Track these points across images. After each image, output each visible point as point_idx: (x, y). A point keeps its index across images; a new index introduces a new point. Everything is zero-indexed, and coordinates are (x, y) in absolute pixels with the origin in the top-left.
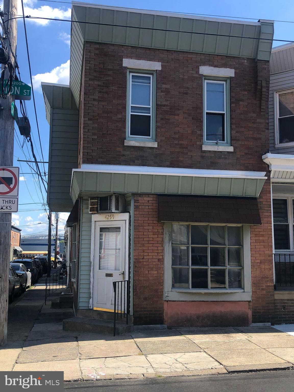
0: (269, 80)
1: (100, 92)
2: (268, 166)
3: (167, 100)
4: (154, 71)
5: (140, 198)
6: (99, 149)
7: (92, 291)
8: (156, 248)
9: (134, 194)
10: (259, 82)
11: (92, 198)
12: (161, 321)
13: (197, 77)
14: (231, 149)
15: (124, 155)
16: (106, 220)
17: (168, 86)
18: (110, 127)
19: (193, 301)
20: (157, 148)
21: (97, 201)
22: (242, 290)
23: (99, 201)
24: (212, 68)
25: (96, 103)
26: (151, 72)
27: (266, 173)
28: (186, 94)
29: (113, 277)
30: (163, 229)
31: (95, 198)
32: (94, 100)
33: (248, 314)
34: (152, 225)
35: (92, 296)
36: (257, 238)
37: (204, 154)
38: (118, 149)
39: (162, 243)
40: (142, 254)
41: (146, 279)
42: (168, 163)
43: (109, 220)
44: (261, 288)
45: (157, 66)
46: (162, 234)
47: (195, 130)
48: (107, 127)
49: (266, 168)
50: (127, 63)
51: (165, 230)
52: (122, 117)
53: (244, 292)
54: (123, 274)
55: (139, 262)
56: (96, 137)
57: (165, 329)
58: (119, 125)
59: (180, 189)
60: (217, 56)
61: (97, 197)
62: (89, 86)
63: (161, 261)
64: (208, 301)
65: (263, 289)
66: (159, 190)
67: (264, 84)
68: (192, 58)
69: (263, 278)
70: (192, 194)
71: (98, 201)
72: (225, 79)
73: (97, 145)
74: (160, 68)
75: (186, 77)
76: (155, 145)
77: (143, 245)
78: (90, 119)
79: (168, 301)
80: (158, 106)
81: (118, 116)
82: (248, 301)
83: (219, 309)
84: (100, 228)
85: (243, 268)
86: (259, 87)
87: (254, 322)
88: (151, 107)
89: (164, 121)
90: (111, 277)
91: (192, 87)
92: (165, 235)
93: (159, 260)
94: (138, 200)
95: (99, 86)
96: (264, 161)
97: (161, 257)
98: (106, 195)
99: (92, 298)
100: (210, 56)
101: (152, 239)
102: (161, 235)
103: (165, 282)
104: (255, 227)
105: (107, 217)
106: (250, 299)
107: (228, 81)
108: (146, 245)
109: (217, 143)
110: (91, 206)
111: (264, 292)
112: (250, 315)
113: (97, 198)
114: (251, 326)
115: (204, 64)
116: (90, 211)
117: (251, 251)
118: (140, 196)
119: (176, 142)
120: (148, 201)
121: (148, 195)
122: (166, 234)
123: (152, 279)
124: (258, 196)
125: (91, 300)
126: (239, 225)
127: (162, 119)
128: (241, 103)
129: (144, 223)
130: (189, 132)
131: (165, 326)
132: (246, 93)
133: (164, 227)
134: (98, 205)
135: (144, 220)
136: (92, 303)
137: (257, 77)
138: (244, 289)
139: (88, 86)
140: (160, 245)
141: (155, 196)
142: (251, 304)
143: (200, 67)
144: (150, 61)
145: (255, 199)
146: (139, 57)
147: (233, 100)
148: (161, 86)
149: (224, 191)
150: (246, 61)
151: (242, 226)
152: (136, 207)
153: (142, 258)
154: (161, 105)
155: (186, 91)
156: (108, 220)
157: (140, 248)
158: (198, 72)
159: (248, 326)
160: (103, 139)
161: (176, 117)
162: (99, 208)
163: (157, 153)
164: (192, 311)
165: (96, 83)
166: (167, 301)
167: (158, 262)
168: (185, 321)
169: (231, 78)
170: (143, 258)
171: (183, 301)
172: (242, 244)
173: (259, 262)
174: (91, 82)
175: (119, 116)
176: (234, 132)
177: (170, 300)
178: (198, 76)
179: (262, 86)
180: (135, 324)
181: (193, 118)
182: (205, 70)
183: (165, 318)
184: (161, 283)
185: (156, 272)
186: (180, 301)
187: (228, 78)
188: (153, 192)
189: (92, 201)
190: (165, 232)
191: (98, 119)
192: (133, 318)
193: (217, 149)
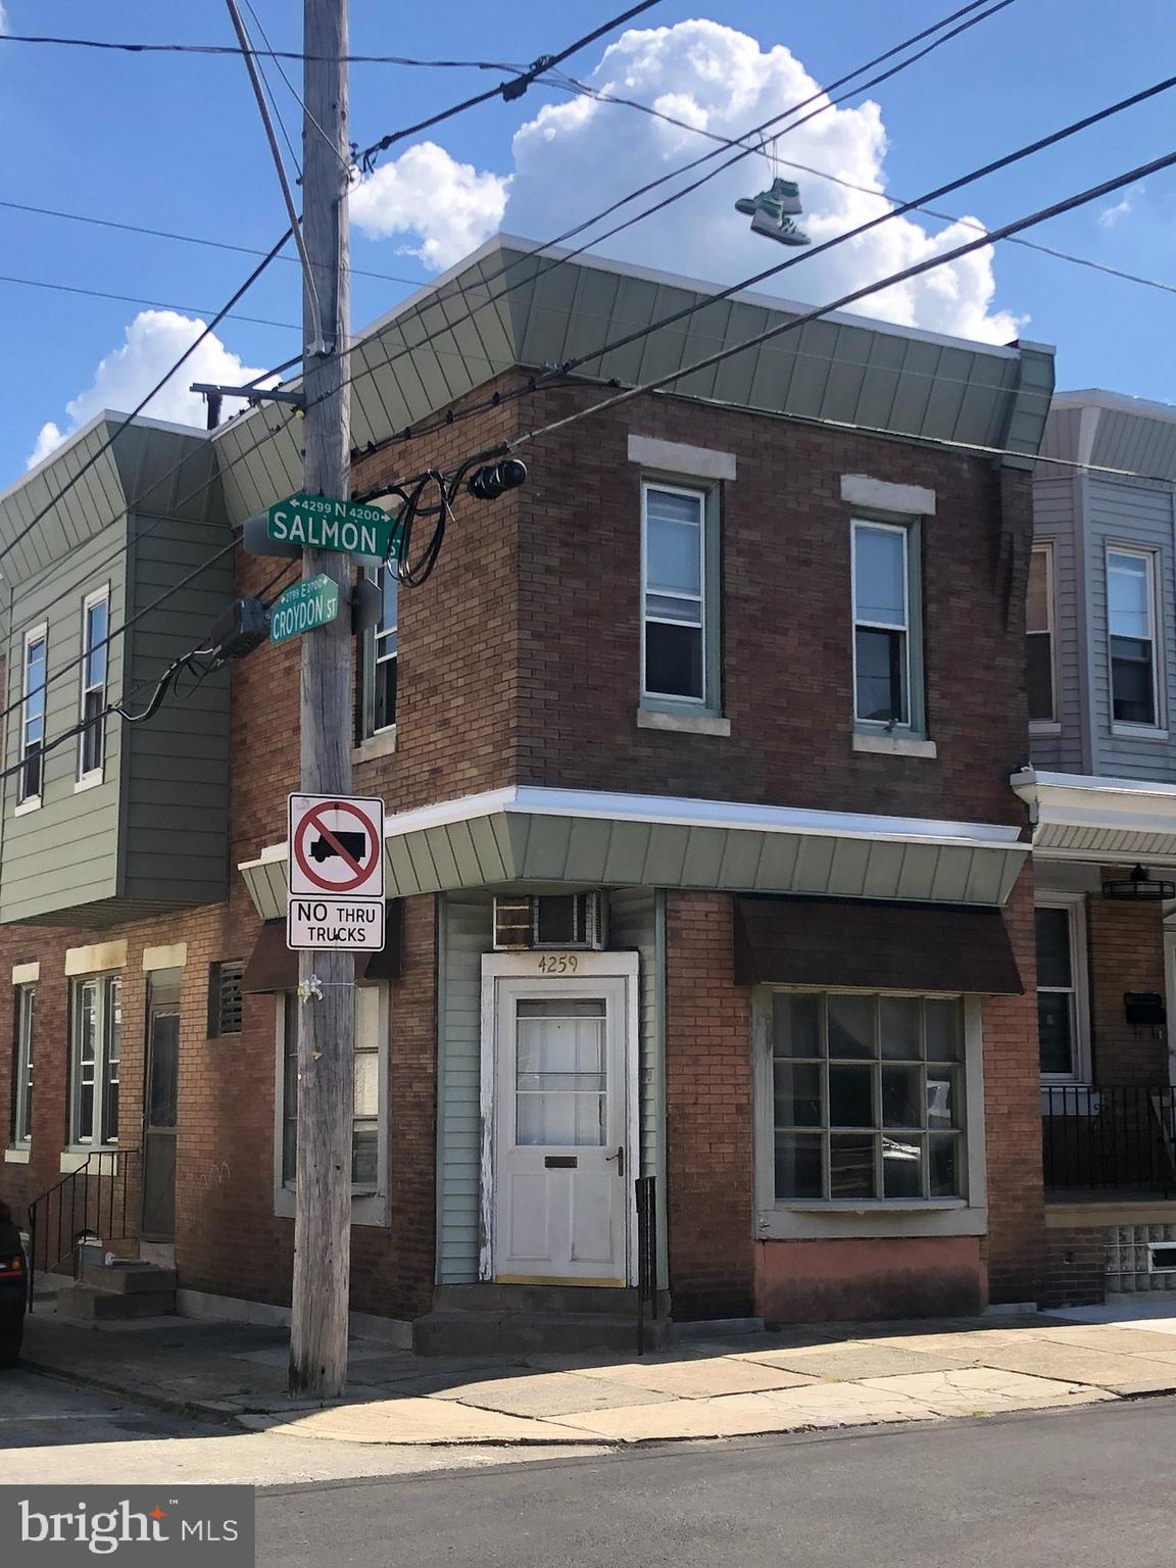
0: (1032, 532)
1: (565, 544)
2: (1027, 806)
3: (755, 583)
4: (714, 480)
5: (682, 905)
6: (565, 737)
7: (487, 1220)
8: (729, 1071)
9: (665, 892)
10: (1005, 538)
11: (505, 898)
12: (747, 1308)
13: (836, 510)
14: (929, 750)
15: (635, 760)
16: (546, 974)
17: (755, 536)
18: (595, 664)
19: (833, 1239)
20: (727, 738)
21: (527, 907)
22: (963, 1203)
23: (536, 911)
24: (875, 482)
25: (553, 581)
26: (702, 484)
27: (1020, 828)
28: (806, 562)
29: (575, 1167)
30: (749, 1007)
31: (519, 898)
32: (548, 570)
33: (978, 1277)
34: (717, 993)
35: (488, 1237)
36: (999, 1038)
37: (858, 765)
38: (620, 739)
39: (747, 1053)
40: (691, 1088)
41: (704, 1171)
42: (760, 791)
43: (556, 974)
44: (1011, 1193)
45: (722, 465)
46: (748, 1023)
47: (833, 685)
48: (585, 664)
49: (1019, 815)
50: (643, 449)
51: (754, 1013)
52: (628, 631)
53: (968, 1206)
54: (621, 1155)
55: (684, 1116)
56: (553, 696)
57: (759, 1331)
58: (621, 658)
59: (797, 875)
60: (889, 444)
61: (527, 896)
62: (533, 523)
63: (745, 1110)
64: (873, 1238)
65: (1015, 1199)
66: (739, 877)
67: (1018, 547)
68: (820, 445)
69: (1015, 1162)
70: (830, 894)
71: (532, 911)
72: (907, 520)
73: (557, 724)
74: (731, 474)
75: (805, 508)
76: (723, 728)
77: (695, 1060)
78: (537, 636)
79: (766, 1240)
80: (726, 601)
81: (617, 629)
82: (978, 1236)
83: (905, 1263)
84: (518, 1000)
85: (964, 1132)
86: (1004, 555)
87: (994, 1301)
88: (701, 599)
89: (747, 651)
90: (571, 1167)
91: (822, 541)
92: (754, 1027)
93: (740, 1109)
94: (678, 912)
95: (561, 522)
96: (1018, 792)
97: (744, 1100)
98: (564, 892)
99: (489, 1245)
100: (873, 441)
101: (717, 1041)
102: (744, 1026)
103: (756, 1180)
104: (994, 1002)
105: (548, 962)
106: (983, 1230)
107: (917, 528)
108: (704, 1060)
109: (888, 729)
110: (500, 927)
111: (1019, 1208)
112: (984, 1283)
113: (527, 899)
114: (986, 1314)
115: (854, 470)
116: (497, 944)
117: (984, 1077)
118: (683, 899)
119: (781, 721)
120: (706, 916)
121: (703, 892)
122: (758, 1024)
123: (721, 1170)
124: (1004, 901)
125: (485, 1253)
126: (953, 995)
127: (741, 643)
128: (954, 601)
129: (695, 987)
130: (817, 689)
131: (760, 1321)
132: (966, 569)
133: (753, 1000)
134: (531, 922)
135: (695, 978)
136: (490, 1261)
137: (1000, 519)
138: (967, 1199)
139: (530, 521)
140: (741, 1061)
141: (724, 899)
142: (986, 1244)
143: (843, 477)
144: (705, 447)
145: (996, 911)
146: (674, 434)
147: (932, 591)
148: (737, 533)
149: (916, 886)
150: (965, 466)
151: (961, 999)
152: (671, 936)
153: (692, 1101)
154: (737, 598)
155: (805, 553)
156: (550, 974)
157: (686, 1070)
158: (837, 492)
159: (977, 1315)
160: (576, 705)
161: (780, 639)
162: (536, 933)
163: (728, 754)
164: (831, 1271)
165: (553, 512)
166: (764, 1241)
167: (736, 1116)
168: (814, 1303)
169: (924, 517)
170: (695, 1104)
171: (810, 1240)
172: (958, 1053)
173: (1006, 1111)
174: (539, 510)
175: (621, 627)
176: (934, 694)
177: (772, 1236)
178: (836, 506)
179: (1011, 553)
180: (676, 1317)
181: (825, 647)
182: (858, 488)
183: (759, 1295)
184: (747, 1184)
185: (732, 1146)
186: (798, 1240)
187: (915, 516)
188: (721, 886)
189: (506, 908)
190: (755, 1017)
191: (559, 635)
192: (668, 1299)
193: (895, 749)
